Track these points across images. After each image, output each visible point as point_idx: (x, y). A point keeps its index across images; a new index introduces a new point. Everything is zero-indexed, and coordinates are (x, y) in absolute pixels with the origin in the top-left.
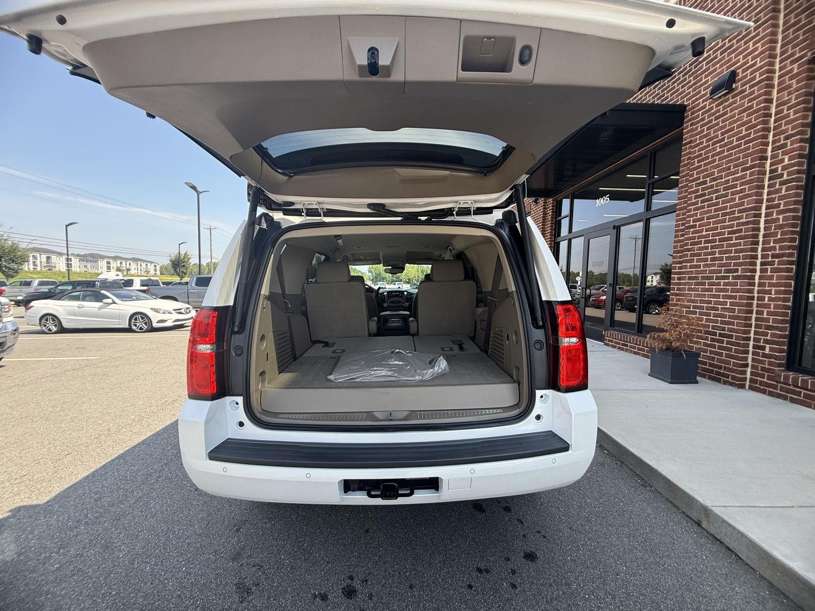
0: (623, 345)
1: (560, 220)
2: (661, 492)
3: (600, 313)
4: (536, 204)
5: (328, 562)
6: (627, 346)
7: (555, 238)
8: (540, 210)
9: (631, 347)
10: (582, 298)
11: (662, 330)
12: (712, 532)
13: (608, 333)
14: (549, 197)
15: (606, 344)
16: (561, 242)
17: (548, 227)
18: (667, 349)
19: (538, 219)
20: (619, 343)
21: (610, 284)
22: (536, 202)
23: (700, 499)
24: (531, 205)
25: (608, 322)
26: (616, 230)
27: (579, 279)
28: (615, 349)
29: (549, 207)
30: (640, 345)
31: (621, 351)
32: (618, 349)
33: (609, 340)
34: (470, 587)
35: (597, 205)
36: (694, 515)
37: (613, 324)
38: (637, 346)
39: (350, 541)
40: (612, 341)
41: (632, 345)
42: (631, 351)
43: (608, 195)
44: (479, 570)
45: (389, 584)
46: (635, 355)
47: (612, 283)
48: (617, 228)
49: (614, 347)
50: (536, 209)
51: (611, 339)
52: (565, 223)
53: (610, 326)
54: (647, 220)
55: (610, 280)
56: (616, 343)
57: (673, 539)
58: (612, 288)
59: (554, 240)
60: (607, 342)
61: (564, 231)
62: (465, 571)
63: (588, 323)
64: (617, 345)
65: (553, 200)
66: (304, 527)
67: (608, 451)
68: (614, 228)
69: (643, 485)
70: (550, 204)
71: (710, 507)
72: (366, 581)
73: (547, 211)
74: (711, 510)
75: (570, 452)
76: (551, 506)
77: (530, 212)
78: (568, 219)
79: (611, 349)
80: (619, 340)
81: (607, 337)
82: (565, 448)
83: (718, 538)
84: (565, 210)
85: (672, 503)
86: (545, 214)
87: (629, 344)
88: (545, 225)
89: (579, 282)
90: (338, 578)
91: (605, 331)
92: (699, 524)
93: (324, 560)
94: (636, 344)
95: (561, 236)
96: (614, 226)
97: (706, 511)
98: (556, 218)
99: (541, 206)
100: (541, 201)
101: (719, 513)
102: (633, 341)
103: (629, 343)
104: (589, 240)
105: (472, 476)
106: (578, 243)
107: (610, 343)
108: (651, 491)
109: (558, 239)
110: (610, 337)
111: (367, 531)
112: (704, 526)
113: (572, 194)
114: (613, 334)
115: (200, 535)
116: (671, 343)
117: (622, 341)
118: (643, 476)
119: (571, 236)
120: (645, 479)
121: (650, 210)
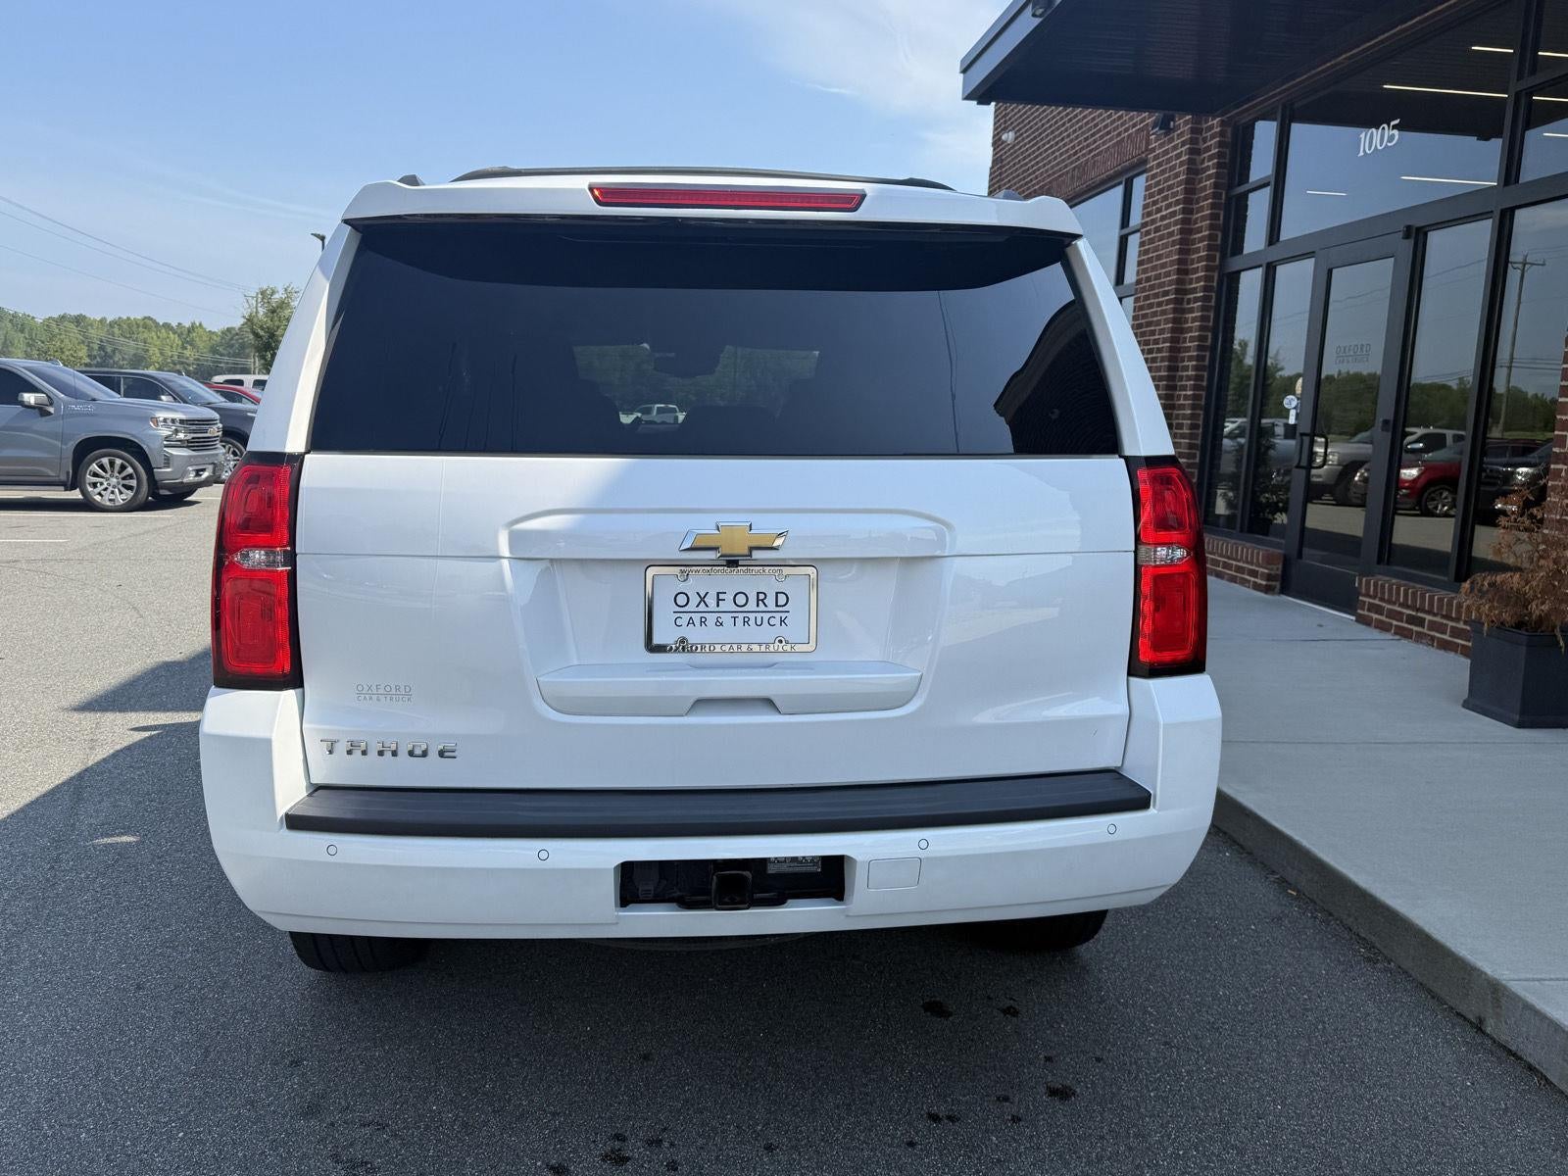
0: (1412, 620)
1: (1245, 196)
2: (1410, 972)
3: (1349, 521)
4: (1166, 134)
5: (554, 1114)
6: (1420, 622)
7: (1223, 257)
8: (1178, 156)
9: (1433, 626)
10: (1298, 467)
11: (1504, 568)
12: (1503, 1038)
13: (1368, 583)
14: (1212, 112)
15: (1363, 620)
16: (1243, 274)
17: (1203, 219)
18: (1519, 625)
19: (1170, 188)
20: (1398, 616)
21: (1386, 422)
22: (1165, 126)
23: (1488, 969)
24: (1148, 135)
25: (1371, 549)
26: (1411, 242)
27: (1294, 404)
28: (1388, 636)
29: (1208, 149)
30: (1457, 620)
31: (1404, 642)
32: (1396, 633)
33: (1373, 608)
34: (911, 1144)
35: (1361, 154)
36: (1471, 1010)
37: (1388, 554)
38: (1451, 624)
39: (603, 1077)
40: (1378, 610)
41: (1437, 619)
42: (1433, 638)
43: (1397, 122)
44: (935, 1118)
45: (716, 1145)
46: (1442, 652)
47: (1391, 417)
48: (1418, 237)
49: (1383, 627)
50: (1166, 152)
51: (1377, 602)
52: (1258, 206)
53: (1379, 563)
54: (1503, 212)
55: (1386, 410)
56: (1392, 614)
57: (1411, 1057)
58: (1390, 434)
59: (1222, 266)
60: (1366, 613)
61: (1255, 238)
62: (899, 1119)
63: (1313, 552)
64: (1395, 623)
65: (1222, 124)
66: (476, 1055)
67: (1298, 891)
68: (1407, 236)
69: (1369, 960)
70: (1212, 137)
71: (1504, 982)
72: (659, 1142)
73: (1203, 162)
74: (1505, 988)
75: (1152, 811)
76: (1125, 1005)
77: (1145, 161)
78: (1266, 193)
79: (1376, 634)
80: (1401, 605)
81: (1367, 595)
82: (1140, 800)
83: (1514, 1048)
84: (1261, 165)
85: (1429, 991)
86: (1193, 171)
87: (1428, 617)
88: (1191, 212)
89: (1293, 413)
90: (588, 1138)
91: (1362, 575)
92: (1479, 1027)
93: (545, 1110)
94: (1448, 617)
95: (1245, 252)
96: (1409, 228)
97: (1496, 991)
98: (1230, 187)
99: (1183, 144)
100: (1183, 123)
101: (1522, 993)
102: (1440, 607)
103: (1429, 612)
104: (1330, 272)
105: (923, 854)
106: (1295, 281)
107: (1375, 616)
108: (1386, 970)
109: (1235, 264)
110: (1374, 597)
111: (646, 1057)
112: (1489, 1030)
113: (1284, 107)
114: (1383, 587)
115: (194, 1075)
116: (1526, 604)
117: (1408, 607)
118: (1373, 939)
119: (1275, 253)
120: (1377, 945)
121: (1517, 181)
